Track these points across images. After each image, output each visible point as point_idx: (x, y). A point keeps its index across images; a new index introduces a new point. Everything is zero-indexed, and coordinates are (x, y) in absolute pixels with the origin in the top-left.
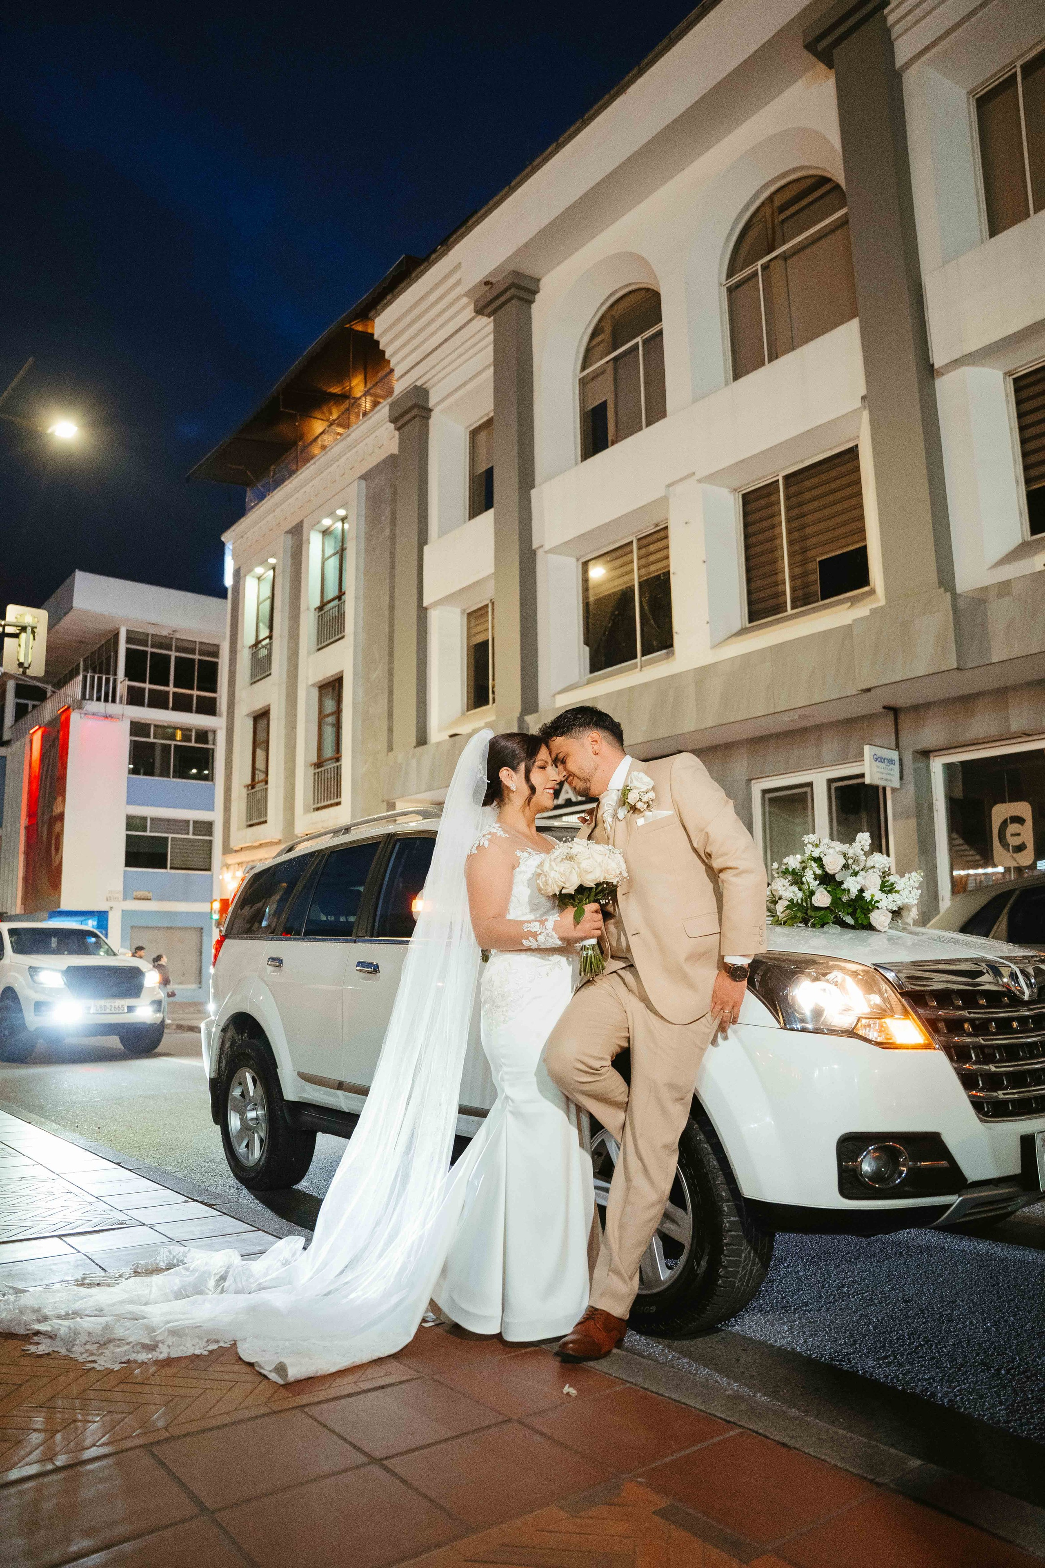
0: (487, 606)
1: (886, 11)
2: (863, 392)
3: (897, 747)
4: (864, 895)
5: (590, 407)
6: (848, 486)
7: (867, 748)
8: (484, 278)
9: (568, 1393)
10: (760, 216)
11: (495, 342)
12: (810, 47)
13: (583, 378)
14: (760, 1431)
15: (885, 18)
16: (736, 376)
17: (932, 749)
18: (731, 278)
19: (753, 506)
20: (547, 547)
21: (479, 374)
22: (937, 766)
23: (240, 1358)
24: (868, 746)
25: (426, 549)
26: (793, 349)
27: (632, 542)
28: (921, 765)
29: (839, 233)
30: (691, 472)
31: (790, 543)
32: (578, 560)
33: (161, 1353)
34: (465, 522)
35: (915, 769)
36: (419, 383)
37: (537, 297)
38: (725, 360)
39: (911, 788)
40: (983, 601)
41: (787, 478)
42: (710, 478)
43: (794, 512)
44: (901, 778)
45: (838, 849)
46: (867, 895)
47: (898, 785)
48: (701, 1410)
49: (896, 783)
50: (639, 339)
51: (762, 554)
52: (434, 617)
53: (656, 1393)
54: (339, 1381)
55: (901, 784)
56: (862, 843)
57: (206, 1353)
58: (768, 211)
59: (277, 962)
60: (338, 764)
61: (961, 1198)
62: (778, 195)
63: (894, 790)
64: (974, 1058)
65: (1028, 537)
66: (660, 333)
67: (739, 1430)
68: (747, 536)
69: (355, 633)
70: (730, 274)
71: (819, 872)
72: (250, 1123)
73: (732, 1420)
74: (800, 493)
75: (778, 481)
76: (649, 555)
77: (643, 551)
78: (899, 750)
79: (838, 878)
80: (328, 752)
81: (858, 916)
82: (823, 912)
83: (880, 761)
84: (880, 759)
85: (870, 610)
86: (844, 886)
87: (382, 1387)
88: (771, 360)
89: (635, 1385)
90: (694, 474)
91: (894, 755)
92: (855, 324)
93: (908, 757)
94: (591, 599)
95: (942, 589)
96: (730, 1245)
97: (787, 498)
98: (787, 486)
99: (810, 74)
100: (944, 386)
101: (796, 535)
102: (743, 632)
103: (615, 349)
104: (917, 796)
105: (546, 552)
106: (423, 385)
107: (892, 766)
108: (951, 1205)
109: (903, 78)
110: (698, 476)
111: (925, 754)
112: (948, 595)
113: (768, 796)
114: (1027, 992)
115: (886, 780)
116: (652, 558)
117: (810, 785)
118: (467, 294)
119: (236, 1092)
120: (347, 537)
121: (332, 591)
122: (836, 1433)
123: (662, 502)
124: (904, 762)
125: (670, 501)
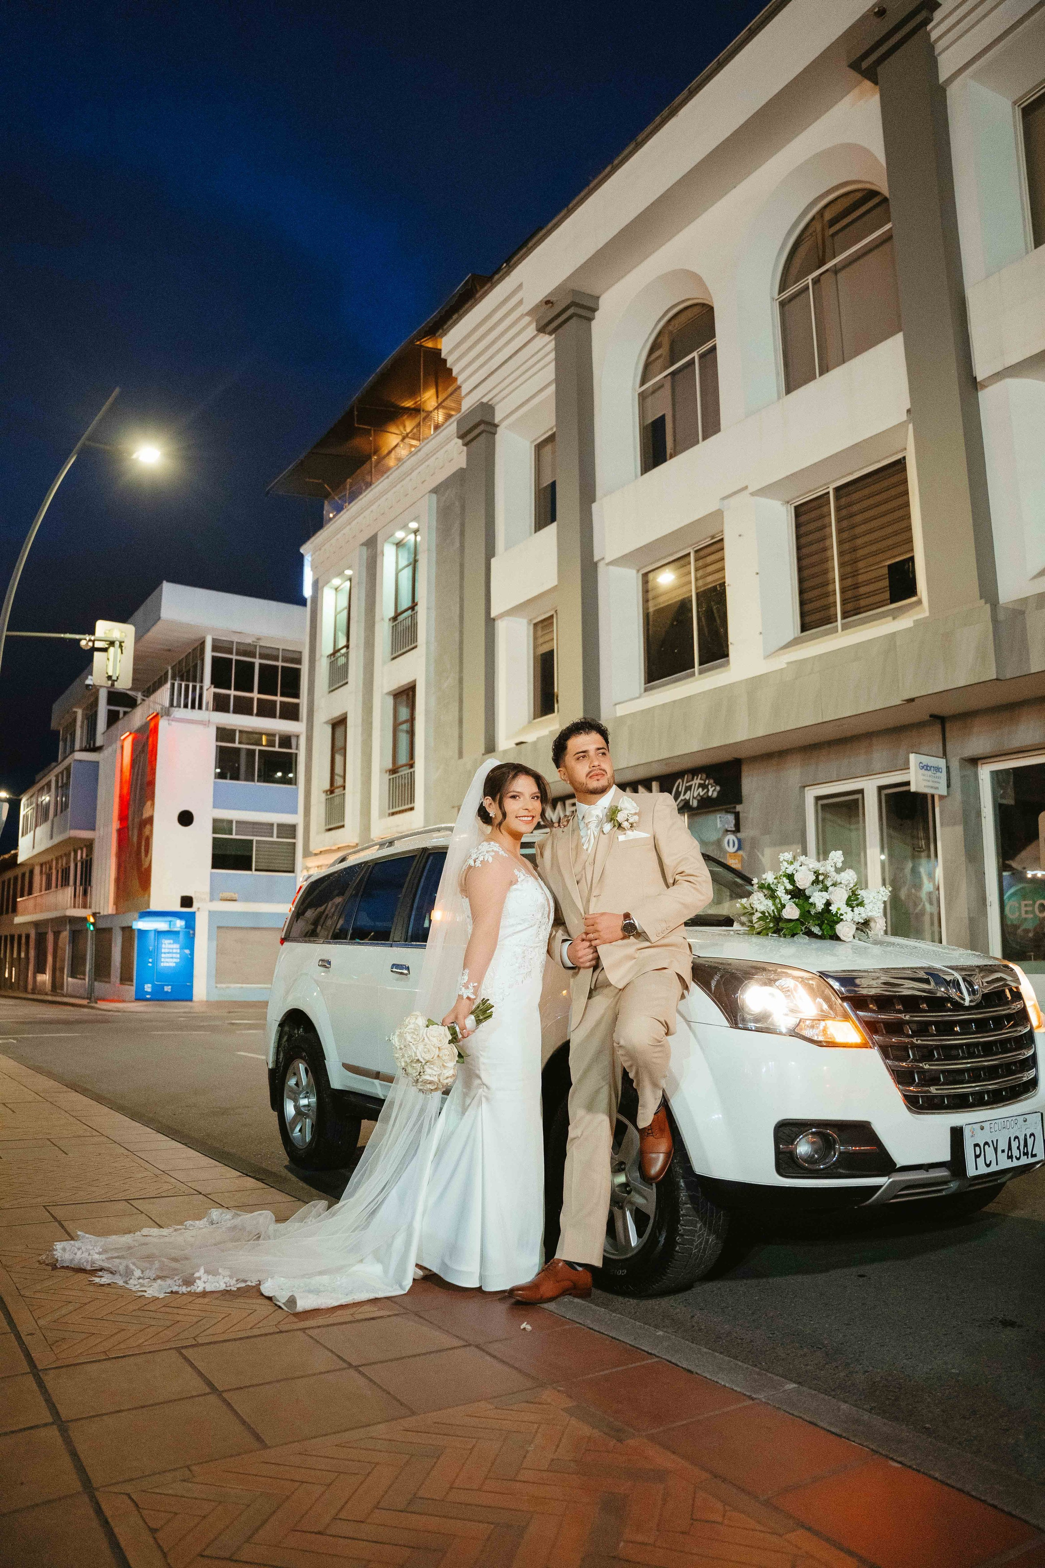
0: (552, 616)
1: (929, 27)
2: (909, 406)
3: (945, 755)
4: (830, 908)
5: (650, 420)
6: (896, 497)
7: (912, 757)
8: (546, 297)
9: (524, 1329)
10: (810, 230)
11: (557, 359)
12: (855, 66)
13: (643, 392)
14: (673, 1361)
15: (928, 34)
16: (788, 391)
17: (982, 756)
18: (783, 292)
19: (803, 519)
20: (607, 560)
21: (542, 390)
22: (985, 773)
23: (262, 1295)
24: (913, 754)
25: (493, 561)
26: (844, 362)
27: (689, 554)
28: (969, 772)
29: (886, 247)
30: (744, 486)
31: (841, 554)
32: (638, 571)
33: (198, 1287)
34: (531, 534)
35: (962, 777)
36: (485, 400)
37: (597, 314)
38: (778, 374)
39: (958, 796)
40: (1022, 613)
41: (837, 490)
42: (763, 492)
43: (845, 524)
44: (949, 786)
45: (811, 866)
46: (833, 908)
47: (945, 793)
48: (630, 1345)
49: (944, 791)
50: (695, 354)
51: (813, 565)
52: (502, 628)
53: (598, 1332)
54: (339, 1312)
55: (948, 792)
56: (835, 861)
57: (235, 1289)
58: (818, 226)
59: (325, 964)
60: (412, 770)
61: (891, 1180)
62: (828, 210)
63: (941, 797)
64: (911, 1057)
66: (714, 349)
67: (657, 1359)
68: (799, 548)
69: (428, 643)
70: (782, 288)
71: (790, 887)
72: (302, 1109)
73: (653, 1352)
74: (850, 505)
75: (828, 493)
76: (706, 567)
77: (700, 563)
78: (946, 758)
79: (807, 893)
80: (403, 759)
81: (824, 927)
82: (792, 924)
83: (926, 769)
84: (926, 767)
85: (914, 621)
86: (811, 900)
87: (373, 1319)
88: (821, 374)
89: (584, 1325)
90: (746, 487)
91: (942, 763)
92: (900, 337)
93: (955, 764)
94: (651, 610)
95: (983, 601)
96: (686, 1216)
97: (838, 509)
98: (837, 498)
99: (856, 92)
100: (986, 398)
101: (846, 546)
102: (795, 641)
103: (672, 364)
104: (965, 803)
105: (608, 564)
106: (490, 400)
107: (938, 774)
108: (881, 1187)
109: (948, 93)
110: (751, 489)
111: (974, 761)
112: (988, 605)
113: (821, 802)
114: (967, 998)
115: (932, 787)
116: (710, 569)
117: (861, 792)
118: (528, 314)
119: (292, 1082)
120: (420, 549)
121: (405, 603)
122: (737, 1364)
123: (718, 515)
124: (951, 770)
125: (725, 513)
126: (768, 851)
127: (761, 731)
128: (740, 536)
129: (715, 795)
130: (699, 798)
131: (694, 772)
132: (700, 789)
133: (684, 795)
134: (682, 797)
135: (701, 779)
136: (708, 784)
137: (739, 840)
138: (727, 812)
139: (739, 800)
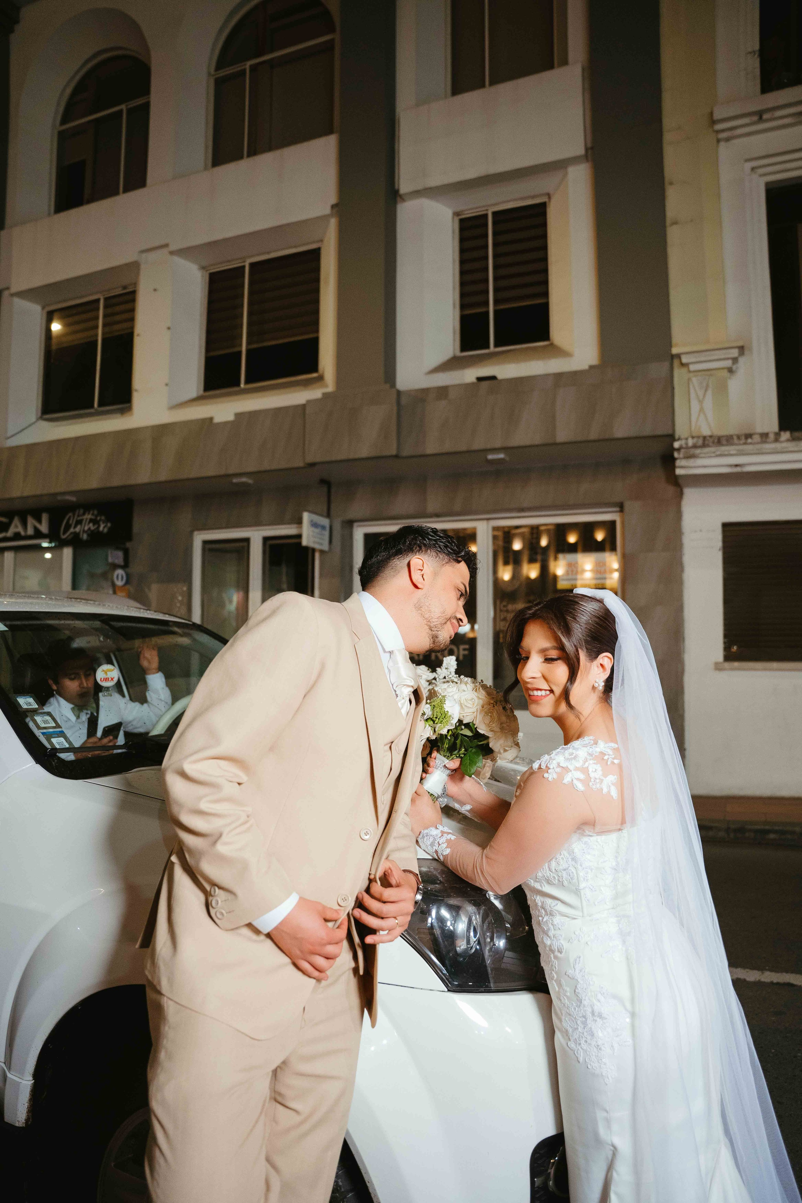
2: (334, 201)
3: (328, 515)
5: (67, 163)
7: (306, 516)
13: (62, 131)
16: (216, 163)
17: (354, 519)
19: (217, 286)
20: (13, 290)
22: (358, 534)
24: (306, 512)
26: (270, 150)
27: (98, 301)
28: (346, 533)
30: (163, 242)
31: (249, 324)
32: (43, 308)
35: (341, 536)
38: (206, 147)
39: (336, 552)
40: (422, 401)
41: (252, 265)
44: (330, 542)
47: (327, 549)
49: (326, 547)
50: (123, 107)
55: (330, 548)
63: (322, 552)
65: (458, 353)
66: (147, 105)
68: (210, 312)
70: (219, 67)
74: (264, 281)
75: (244, 266)
76: (115, 315)
77: (109, 310)
78: (329, 518)
83: (314, 526)
85: (322, 394)
88: (249, 155)
90: (166, 246)
91: (326, 522)
92: (332, 139)
93: (337, 526)
94: (54, 347)
95: (387, 384)
97: (251, 283)
98: (252, 273)
100: (404, 211)
102: (198, 399)
103: (97, 112)
104: (342, 560)
105: (12, 295)
107: (323, 532)
110: (173, 247)
111: (349, 524)
112: (391, 390)
113: (208, 546)
115: (317, 543)
116: (118, 318)
117: (247, 540)
123: (134, 267)
124: (334, 528)
125: (142, 267)
126: (155, 587)
127: (163, 476)
128: (155, 290)
129: (106, 530)
130: (89, 532)
131: (87, 507)
132: (91, 525)
133: (75, 527)
134: (72, 530)
135: (93, 514)
136: (100, 520)
137: (128, 575)
138: (117, 548)
139: (129, 537)
